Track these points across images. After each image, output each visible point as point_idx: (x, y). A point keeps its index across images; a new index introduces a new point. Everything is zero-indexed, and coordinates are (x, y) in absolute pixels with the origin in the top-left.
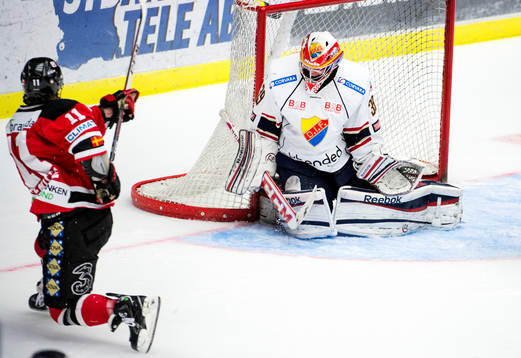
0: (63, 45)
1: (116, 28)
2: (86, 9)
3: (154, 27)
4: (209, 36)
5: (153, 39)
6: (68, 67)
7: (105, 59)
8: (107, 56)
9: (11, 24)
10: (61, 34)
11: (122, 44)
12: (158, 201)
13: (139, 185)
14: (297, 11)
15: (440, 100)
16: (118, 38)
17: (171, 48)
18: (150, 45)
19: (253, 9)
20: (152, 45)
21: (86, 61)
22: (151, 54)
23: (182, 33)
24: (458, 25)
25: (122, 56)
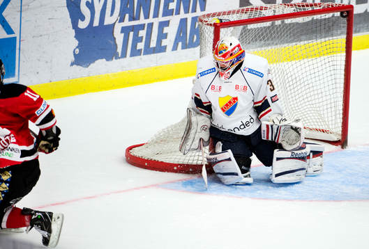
0: (77, 50)
1: (115, 39)
2: (94, 25)
3: (142, 37)
4: (180, 44)
5: (141, 46)
6: (81, 66)
7: (107, 60)
8: (109, 58)
9: (41, 36)
10: (76, 43)
11: (119, 50)
12: (144, 159)
13: (131, 148)
14: (242, 27)
15: (342, 89)
16: (116, 45)
17: (153, 53)
18: (139, 50)
19: (211, 25)
20: (140, 50)
21: (94, 62)
22: (139, 57)
23: (161, 42)
24: (355, 36)
25: (119, 58)
